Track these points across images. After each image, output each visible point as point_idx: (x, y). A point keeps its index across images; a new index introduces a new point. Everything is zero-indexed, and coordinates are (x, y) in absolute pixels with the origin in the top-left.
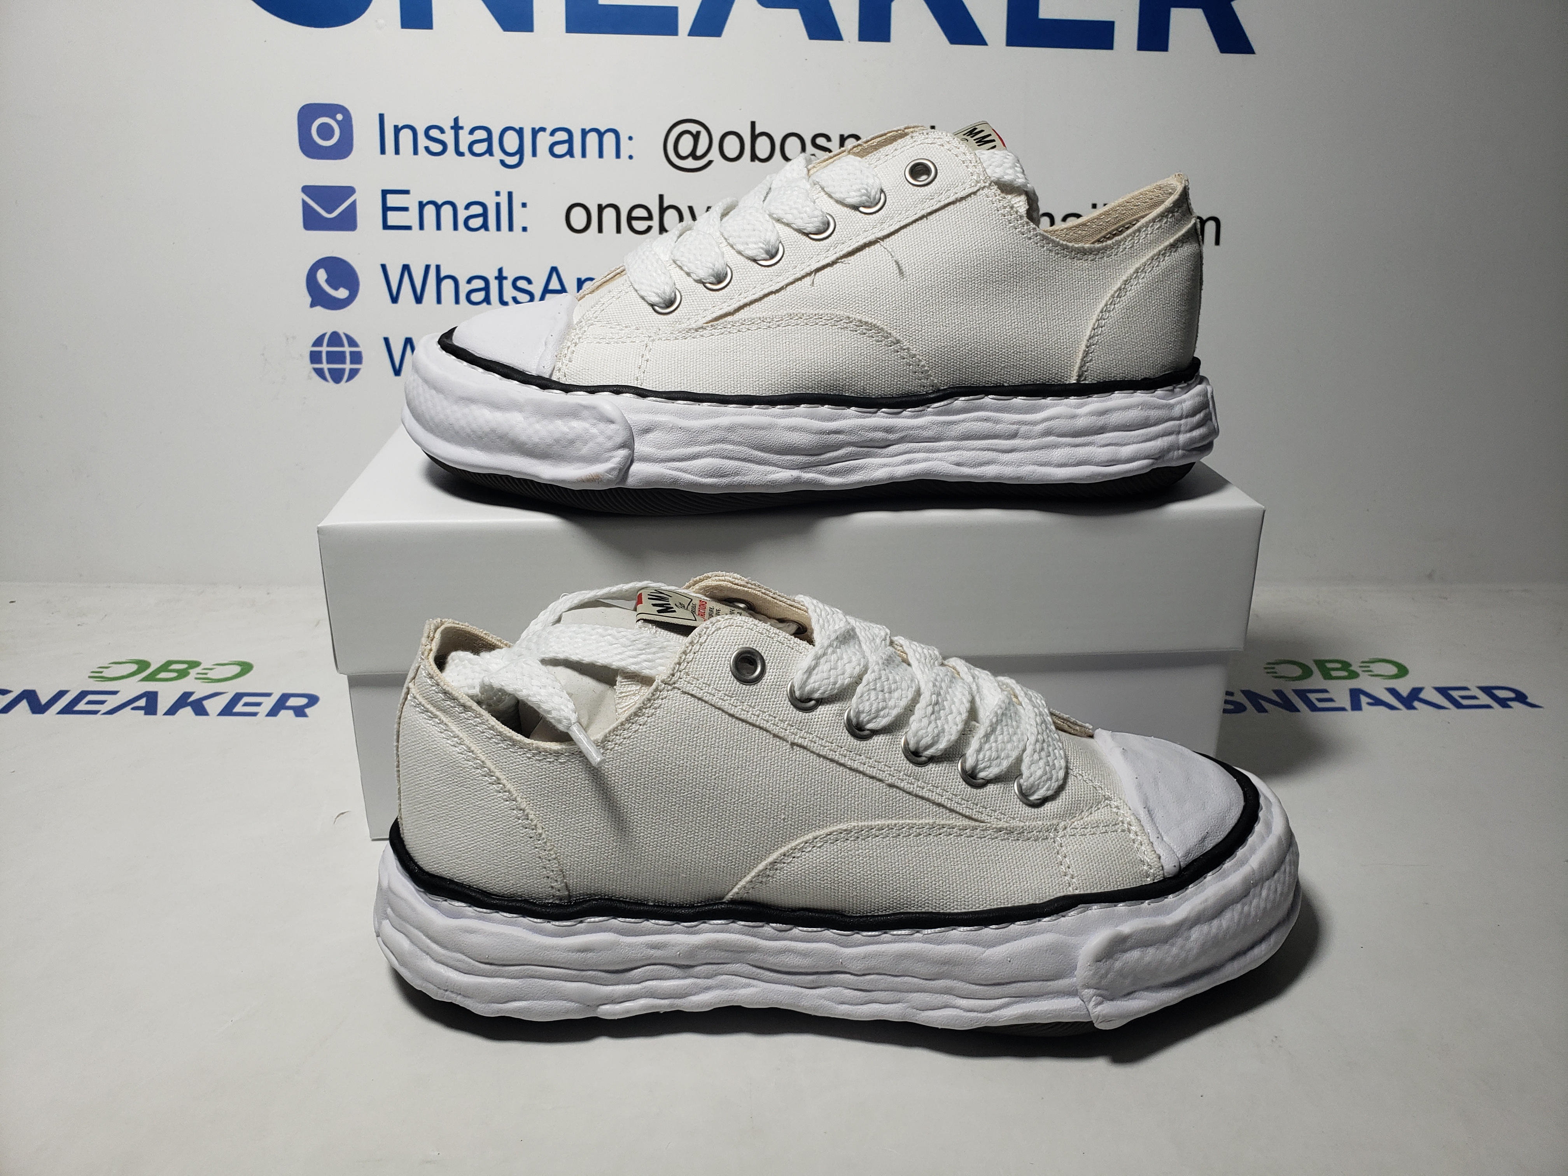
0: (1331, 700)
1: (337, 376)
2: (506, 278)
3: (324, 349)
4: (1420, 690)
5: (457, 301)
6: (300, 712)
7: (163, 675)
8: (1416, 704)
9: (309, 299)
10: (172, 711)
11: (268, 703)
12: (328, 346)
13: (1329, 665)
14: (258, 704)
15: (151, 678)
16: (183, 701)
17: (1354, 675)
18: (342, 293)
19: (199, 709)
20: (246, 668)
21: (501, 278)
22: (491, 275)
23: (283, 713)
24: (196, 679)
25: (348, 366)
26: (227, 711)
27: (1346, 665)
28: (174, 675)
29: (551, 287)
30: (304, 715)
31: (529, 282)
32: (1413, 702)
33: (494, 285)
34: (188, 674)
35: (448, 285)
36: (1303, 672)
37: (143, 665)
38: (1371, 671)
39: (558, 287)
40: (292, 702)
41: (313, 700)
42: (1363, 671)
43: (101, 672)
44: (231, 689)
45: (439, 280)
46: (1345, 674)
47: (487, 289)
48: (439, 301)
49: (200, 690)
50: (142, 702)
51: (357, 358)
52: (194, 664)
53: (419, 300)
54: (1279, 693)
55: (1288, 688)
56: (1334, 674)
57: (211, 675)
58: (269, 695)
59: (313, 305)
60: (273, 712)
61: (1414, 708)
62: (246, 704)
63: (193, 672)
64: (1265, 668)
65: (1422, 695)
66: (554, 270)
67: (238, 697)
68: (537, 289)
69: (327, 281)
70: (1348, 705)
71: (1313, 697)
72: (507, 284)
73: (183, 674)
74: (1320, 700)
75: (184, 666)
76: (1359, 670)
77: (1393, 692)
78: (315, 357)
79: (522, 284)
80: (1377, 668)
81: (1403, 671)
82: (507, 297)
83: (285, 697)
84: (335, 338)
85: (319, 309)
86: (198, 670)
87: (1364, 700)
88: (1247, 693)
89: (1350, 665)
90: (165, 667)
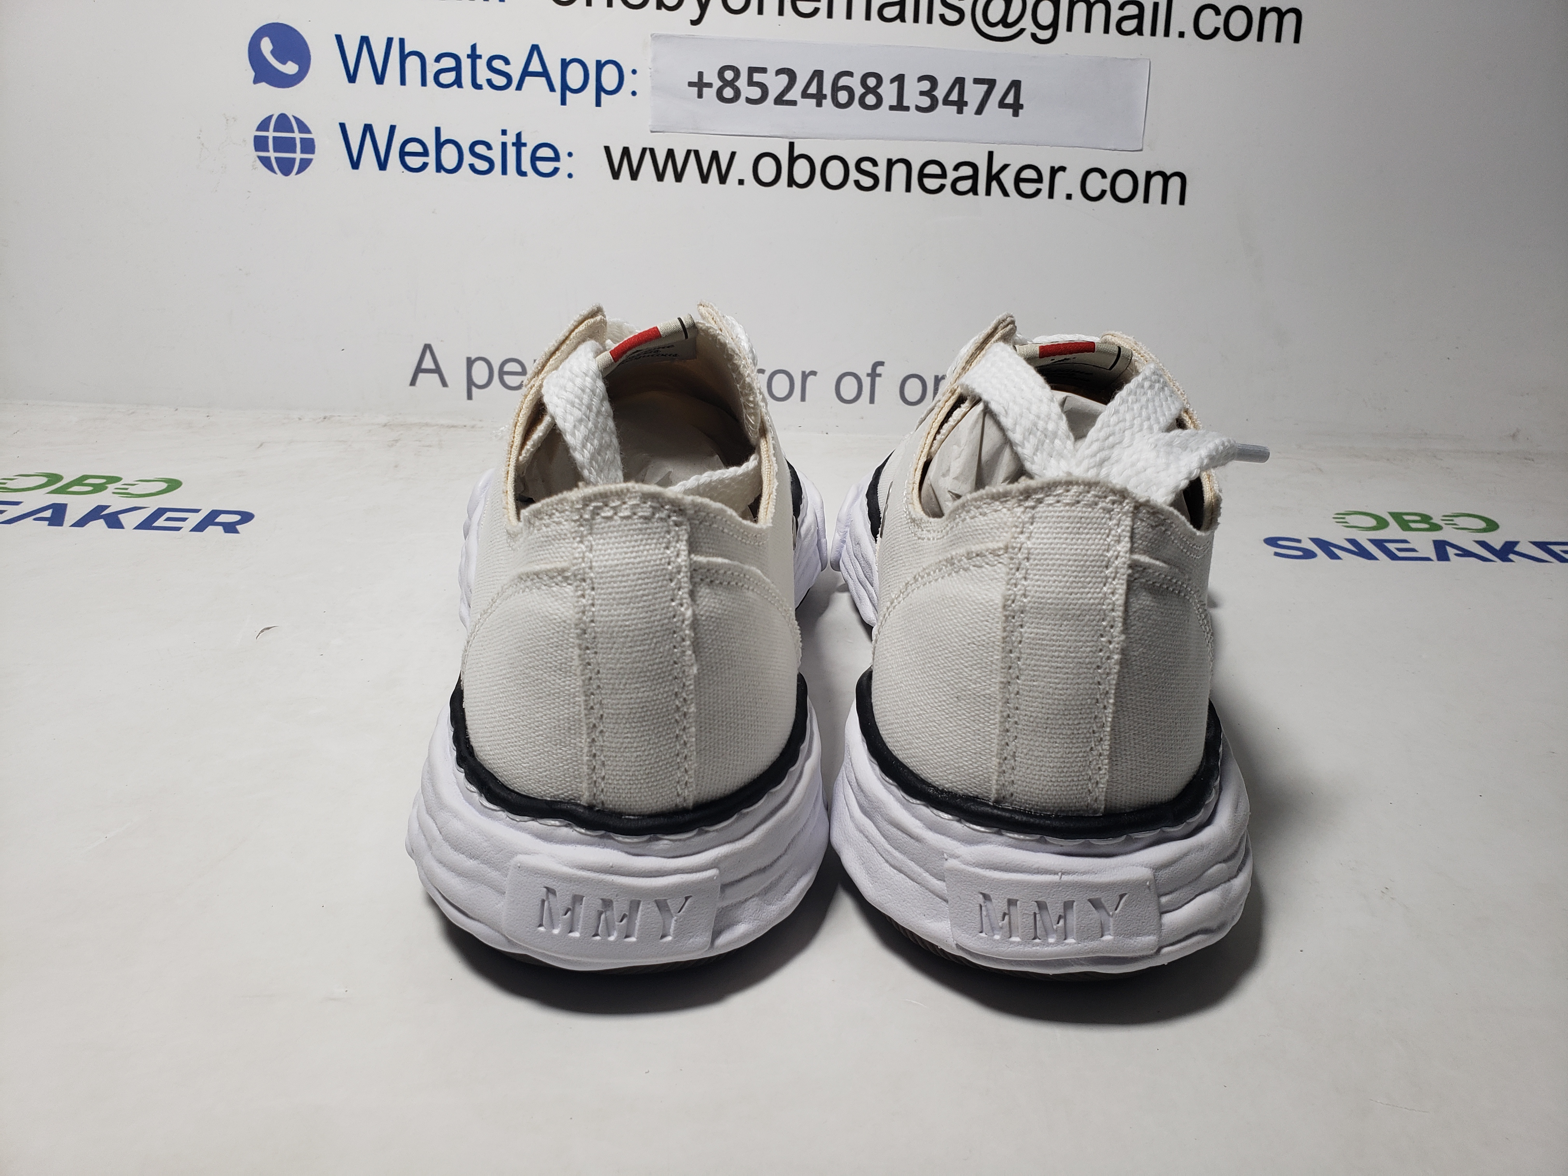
0: (1413, 550)
1: (286, 167)
2: (480, 57)
3: (271, 134)
4: (1516, 543)
5: (424, 83)
6: (230, 528)
7: (75, 489)
8: (1511, 556)
9: (252, 74)
10: (81, 523)
11: (195, 519)
12: (275, 130)
13: (1406, 518)
14: (184, 520)
15: (62, 491)
16: (96, 514)
17: (1436, 528)
18: (291, 68)
19: (113, 521)
20: (173, 485)
21: (474, 56)
22: (463, 53)
23: (210, 528)
24: (114, 493)
25: (298, 156)
26: (147, 525)
27: (1425, 518)
28: (90, 488)
29: (531, 69)
30: (237, 532)
31: (507, 62)
32: (1508, 555)
33: (466, 64)
34: (106, 488)
35: (413, 64)
36: (1378, 523)
37: (53, 478)
38: (1455, 524)
39: (539, 69)
40: (222, 518)
41: (246, 517)
42: (1446, 524)
43: (5, 484)
44: (152, 505)
45: (403, 57)
46: (1426, 526)
47: (458, 69)
48: (403, 82)
49: (116, 504)
50: (48, 514)
51: (309, 146)
52: (115, 479)
53: (380, 80)
54: (1352, 542)
55: (1363, 538)
56: (1413, 525)
57: (132, 490)
58: (197, 511)
59: (256, 81)
60: (200, 527)
61: (1511, 561)
62: (168, 519)
63: (111, 487)
64: (1334, 518)
65: (1517, 549)
66: (535, 48)
67: (160, 512)
68: (515, 72)
69: (273, 52)
70: (1433, 556)
71: (1391, 546)
72: (481, 64)
73: (98, 489)
74: (1400, 550)
75: (103, 481)
76: (1442, 523)
77: (1483, 544)
78: (260, 144)
79: (498, 64)
80: (1462, 522)
81: (1492, 526)
82: (481, 80)
83: (215, 514)
84: (283, 122)
85: (263, 85)
86: (118, 485)
87: (1451, 551)
88: (1317, 541)
89: (1431, 518)
90: (80, 481)
